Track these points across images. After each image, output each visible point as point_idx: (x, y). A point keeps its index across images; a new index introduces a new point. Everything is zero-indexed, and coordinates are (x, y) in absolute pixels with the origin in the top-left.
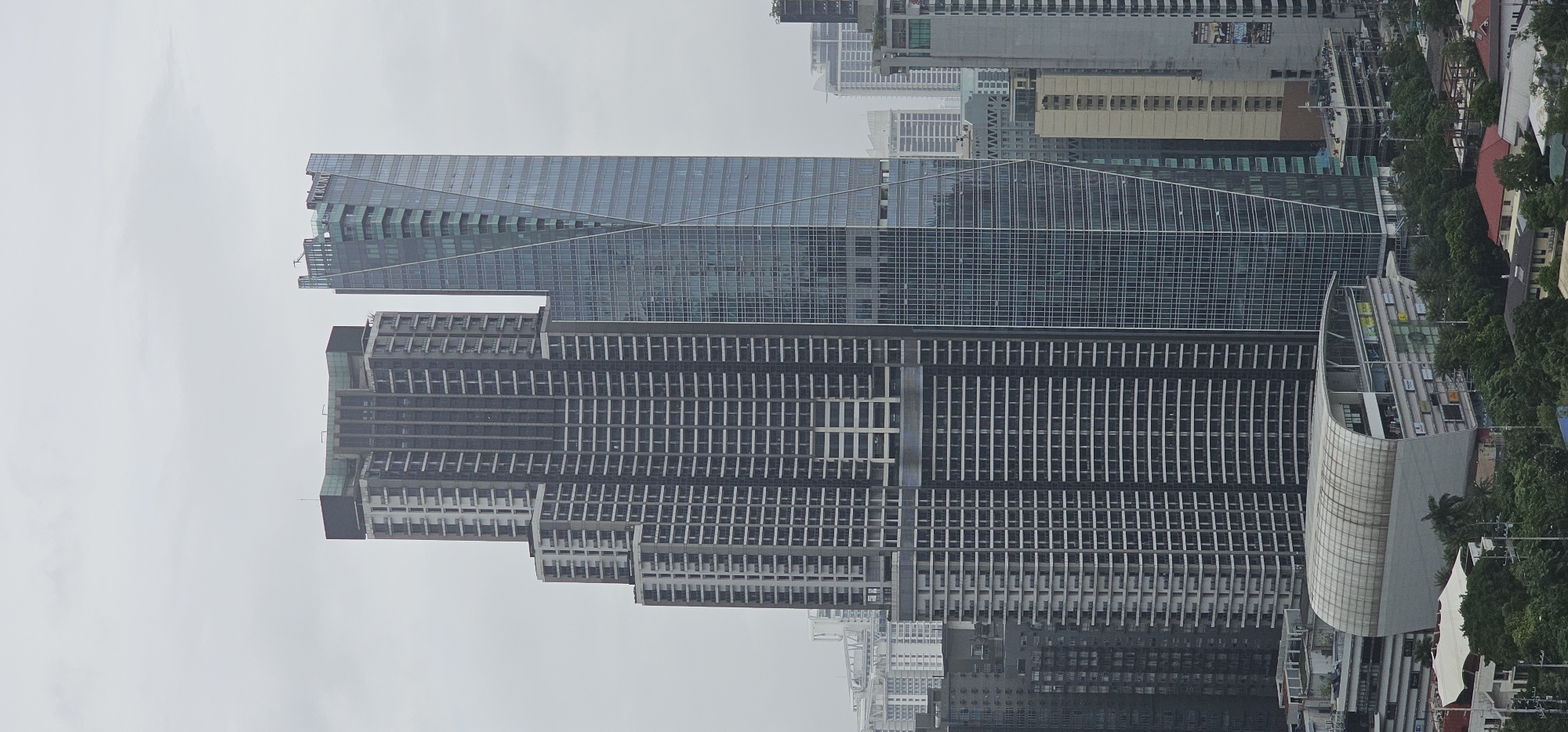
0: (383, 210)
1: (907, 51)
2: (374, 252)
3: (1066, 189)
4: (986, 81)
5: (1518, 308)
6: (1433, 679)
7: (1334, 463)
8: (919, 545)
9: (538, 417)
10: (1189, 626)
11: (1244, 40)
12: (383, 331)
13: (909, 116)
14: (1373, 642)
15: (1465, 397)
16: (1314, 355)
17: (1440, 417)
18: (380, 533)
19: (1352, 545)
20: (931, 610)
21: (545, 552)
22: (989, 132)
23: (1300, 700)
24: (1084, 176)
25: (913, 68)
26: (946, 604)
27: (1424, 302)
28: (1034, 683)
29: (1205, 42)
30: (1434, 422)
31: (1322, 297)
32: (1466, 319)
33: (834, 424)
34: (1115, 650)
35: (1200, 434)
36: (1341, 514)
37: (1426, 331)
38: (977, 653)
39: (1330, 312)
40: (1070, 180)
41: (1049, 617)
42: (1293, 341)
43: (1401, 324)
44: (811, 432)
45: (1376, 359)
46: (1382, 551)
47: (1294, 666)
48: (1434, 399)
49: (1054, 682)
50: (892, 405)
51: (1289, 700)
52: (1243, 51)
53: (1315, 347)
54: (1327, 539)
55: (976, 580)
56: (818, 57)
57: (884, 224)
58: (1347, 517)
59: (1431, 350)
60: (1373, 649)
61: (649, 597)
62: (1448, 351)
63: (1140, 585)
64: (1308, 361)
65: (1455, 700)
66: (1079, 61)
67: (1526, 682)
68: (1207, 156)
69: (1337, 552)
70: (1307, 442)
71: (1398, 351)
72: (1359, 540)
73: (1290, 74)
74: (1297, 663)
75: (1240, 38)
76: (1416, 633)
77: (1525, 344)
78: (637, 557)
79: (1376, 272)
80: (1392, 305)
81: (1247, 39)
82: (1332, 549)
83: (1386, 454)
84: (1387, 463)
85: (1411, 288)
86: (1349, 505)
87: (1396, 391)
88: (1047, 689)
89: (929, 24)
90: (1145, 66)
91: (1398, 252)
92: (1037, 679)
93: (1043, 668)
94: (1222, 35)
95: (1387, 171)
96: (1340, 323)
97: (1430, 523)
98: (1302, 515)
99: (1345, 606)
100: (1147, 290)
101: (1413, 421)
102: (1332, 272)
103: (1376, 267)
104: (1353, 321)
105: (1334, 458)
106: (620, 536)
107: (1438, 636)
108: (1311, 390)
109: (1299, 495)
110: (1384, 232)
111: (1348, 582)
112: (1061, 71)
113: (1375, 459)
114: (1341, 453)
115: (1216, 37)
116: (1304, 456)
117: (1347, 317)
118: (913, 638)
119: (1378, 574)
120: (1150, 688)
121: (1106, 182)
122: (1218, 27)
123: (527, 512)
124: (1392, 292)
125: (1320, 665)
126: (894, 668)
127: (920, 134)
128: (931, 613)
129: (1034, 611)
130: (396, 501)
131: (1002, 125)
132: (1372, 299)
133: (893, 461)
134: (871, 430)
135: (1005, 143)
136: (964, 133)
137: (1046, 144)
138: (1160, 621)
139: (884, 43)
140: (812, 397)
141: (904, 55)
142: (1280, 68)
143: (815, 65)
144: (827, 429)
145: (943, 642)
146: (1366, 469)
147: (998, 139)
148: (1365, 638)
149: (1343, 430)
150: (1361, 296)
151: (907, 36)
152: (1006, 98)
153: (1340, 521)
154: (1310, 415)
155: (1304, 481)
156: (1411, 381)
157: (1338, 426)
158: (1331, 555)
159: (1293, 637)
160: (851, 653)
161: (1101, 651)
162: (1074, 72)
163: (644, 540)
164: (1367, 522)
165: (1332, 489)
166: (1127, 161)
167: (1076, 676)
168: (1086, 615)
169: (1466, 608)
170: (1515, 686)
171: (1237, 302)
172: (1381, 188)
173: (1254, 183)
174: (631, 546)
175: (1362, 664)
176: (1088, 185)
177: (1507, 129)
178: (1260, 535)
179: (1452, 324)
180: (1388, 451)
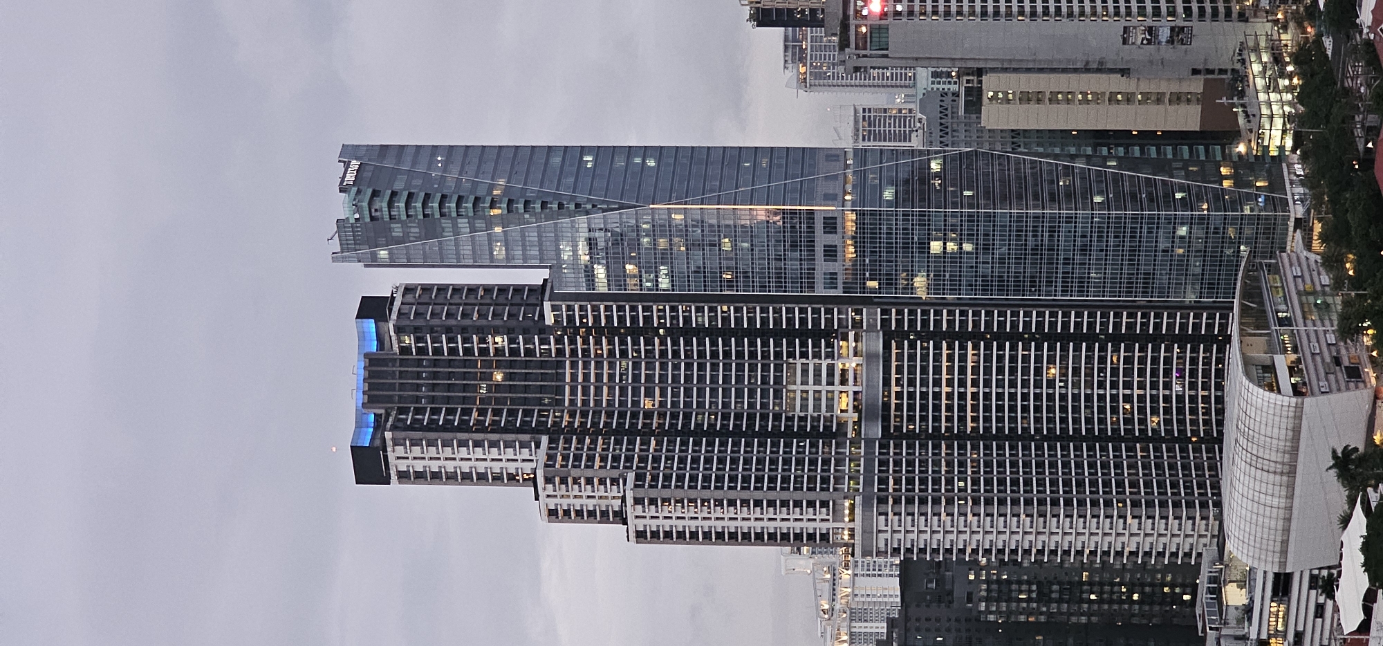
0: (405, 194)
1: (868, 52)
2: (397, 230)
3: (1009, 175)
4: (939, 79)
6: (1336, 609)
7: (1248, 418)
8: (879, 490)
9: (543, 377)
10: (1118, 563)
11: (1168, 42)
12: (405, 301)
13: (870, 109)
14: (1282, 577)
15: (1364, 358)
16: (1230, 321)
17: (1342, 376)
18: (404, 480)
19: (1263, 490)
20: (889, 548)
21: (548, 496)
22: (941, 124)
23: (1217, 629)
24: (1024, 163)
25: (874, 68)
26: (902, 542)
27: (1327, 275)
28: (981, 612)
29: (1133, 43)
30: (1337, 381)
31: (1236, 270)
32: (1365, 290)
33: (804, 383)
34: (1052, 584)
35: (1128, 392)
36: (1254, 463)
37: (1330, 300)
38: (929, 586)
39: (1244, 284)
40: (1012, 166)
41: (994, 554)
42: (1211, 309)
43: (1307, 293)
44: (784, 390)
45: (1286, 325)
46: (1290, 496)
47: (1211, 598)
48: (1337, 361)
49: (998, 612)
50: (855, 366)
51: (1208, 628)
52: (1167, 52)
53: (1231, 314)
54: (1241, 486)
55: (929, 520)
56: (789, 59)
57: (848, 206)
58: (1259, 466)
59: (1335, 317)
60: (1282, 583)
61: (641, 535)
62: (1349, 318)
63: (1074, 526)
64: (1224, 327)
65: (1355, 629)
66: (1021, 61)
68: (1135, 145)
69: (1250, 497)
70: (1223, 398)
71: (1305, 319)
72: (1270, 486)
73: (1210, 72)
74: (1215, 596)
75: (1164, 40)
76: (1320, 569)
78: (629, 501)
79: (1285, 248)
80: (1299, 277)
81: (1171, 41)
82: (1245, 494)
83: (1294, 409)
84: (1295, 417)
85: (1316, 261)
86: (1261, 454)
87: (1303, 353)
88: (992, 618)
89: (887, 29)
90: (1079, 65)
91: (1304, 230)
92: (983, 609)
93: (988, 600)
94: (1148, 37)
95: (1294, 159)
96: (1253, 293)
97: (1333, 472)
98: (1219, 463)
99: (1258, 545)
100: (1080, 264)
101: (1318, 380)
102: (1246, 247)
103: (1286, 243)
104: (1264, 291)
105: (1248, 413)
106: (615, 481)
107: (1340, 573)
109: (1216, 446)
110: (1292, 212)
111: (1260, 523)
112: (1005, 70)
113: (1285, 413)
114: (1253, 409)
115: (1143, 39)
116: (1221, 412)
117: (1260, 288)
118: (874, 572)
119: (1287, 516)
120: (1083, 618)
121: (1045, 167)
122: (1145, 30)
123: (532, 460)
124: (1300, 265)
125: (1234, 596)
126: (857, 599)
127: (879, 126)
128: (889, 551)
129: (980, 549)
130: (416, 451)
131: (952, 118)
132: (1282, 271)
133: (855, 415)
134: (837, 388)
135: (954, 134)
136: (918, 125)
137: (991, 134)
138: (1092, 558)
139: (848, 46)
140: (785, 359)
141: (865, 56)
142: (1201, 67)
143: (787, 65)
144: (798, 387)
145: (900, 576)
146: (1276, 423)
147: (949, 130)
148: (1275, 574)
149: (1256, 388)
150: (1274, 269)
151: (869, 40)
152: (956, 94)
153: (1253, 469)
154: (1226, 375)
155: (1220, 433)
156: (1317, 345)
157: (1251, 385)
158: (1245, 500)
159: (1211, 572)
160: (819, 586)
161: (1039, 584)
162: (1016, 70)
163: (636, 486)
164: (1278, 470)
165: (1245, 441)
166: (1062, 150)
167: (1018, 607)
168: (1027, 552)
169: (1365, 548)
171: (1161, 274)
172: (1289, 173)
173: (1177, 169)
174: (624, 491)
175: (1273, 597)
176: (1029, 171)
178: (1181, 481)
179: (1353, 294)
180: (1296, 407)
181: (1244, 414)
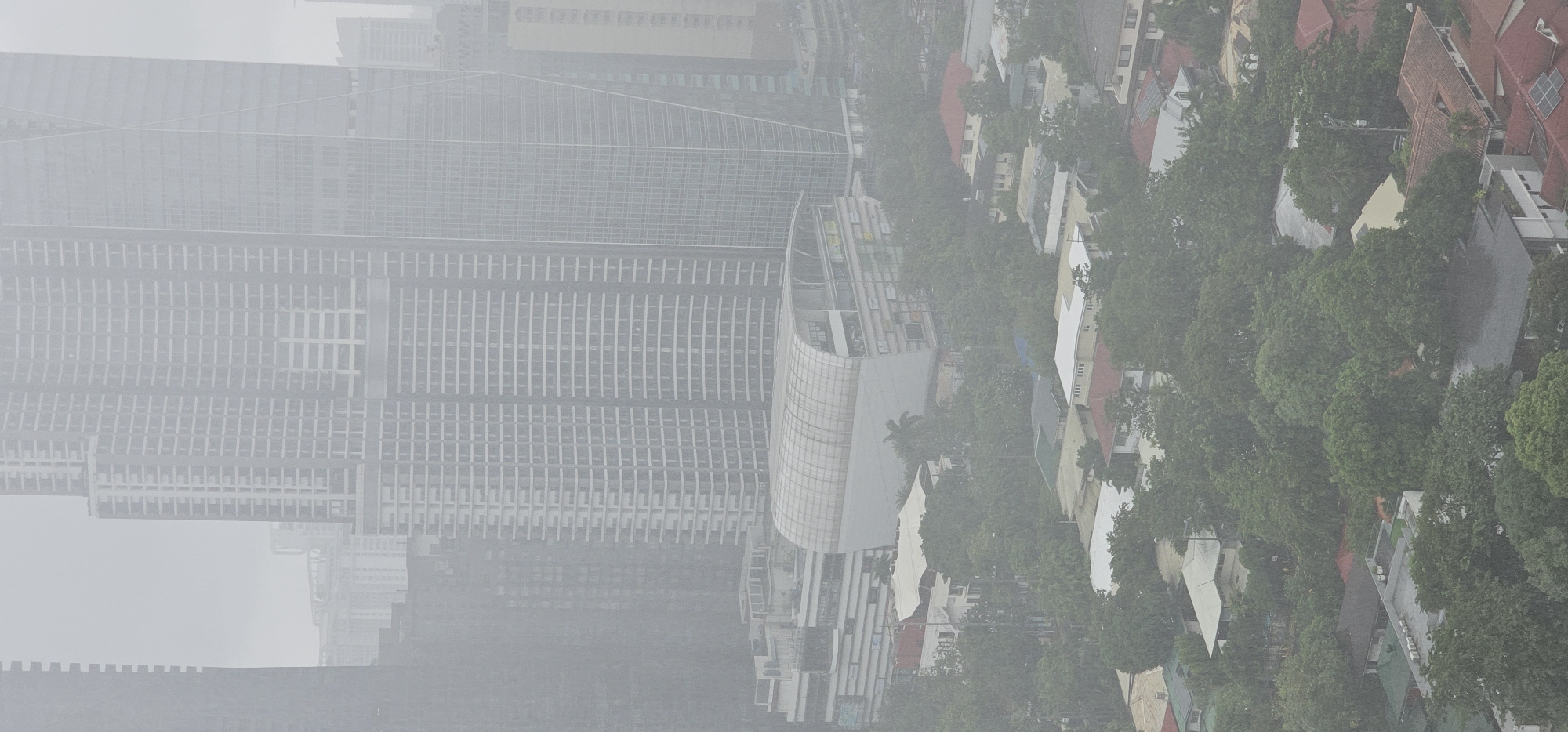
3: (537, 102)
5: (978, 230)
6: (891, 594)
7: (799, 381)
8: (384, 458)
10: (653, 542)
13: (379, 23)
14: (833, 559)
15: (927, 317)
16: (781, 272)
17: (902, 336)
19: (815, 462)
20: (395, 523)
22: (461, 43)
23: (761, 616)
24: (555, 90)
26: (410, 517)
27: (889, 222)
28: (499, 597)
30: (897, 341)
31: (789, 215)
32: (929, 240)
33: (299, 334)
34: (580, 566)
35: (667, 350)
36: (805, 432)
37: (890, 250)
39: (797, 231)
40: (542, 93)
41: (514, 532)
42: (761, 257)
43: (866, 243)
44: (275, 343)
45: (842, 277)
46: (844, 468)
47: (756, 583)
48: (897, 318)
49: (519, 597)
50: (357, 316)
51: (751, 616)
53: (782, 264)
54: (790, 457)
55: (441, 493)
57: (352, 134)
58: (811, 435)
59: (895, 270)
60: (833, 565)
61: (105, 510)
62: (911, 271)
63: (605, 501)
64: (773, 278)
65: (911, 614)
67: (978, 597)
68: (678, 73)
69: (800, 469)
70: (772, 359)
71: (863, 271)
72: (822, 457)
74: (759, 580)
76: (874, 550)
77: (984, 267)
78: (92, 468)
79: (843, 191)
80: (857, 224)
82: (795, 467)
84: (850, 381)
85: (876, 207)
86: (812, 422)
87: (860, 309)
88: (512, 604)
91: (864, 173)
92: (502, 593)
93: (508, 583)
95: (854, 93)
96: (807, 241)
97: (890, 443)
98: (766, 432)
99: (808, 523)
100: (616, 205)
101: (877, 340)
102: (800, 190)
103: (843, 186)
104: (820, 239)
105: (799, 376)
106: (74, 446)
107: (896, 555)
108: (778, 307)
109: (764, 412)
110: (851, 152)
111: (810, 499)
113: (839, 376)
114: (805, 371)
116: (769, 373)
117: (814, 235)
118: (377, 552)
119: (840, 491)
120: (614, 604)
121: (578, 95)
124: (858, 212)
125: (781, 582)
126: (357, 582)
127: (390, 43)
128: (395, 527)
129: (499, 525)
131: (474, 36)
132: (839, 218)
133: (358, 372)
134: (336, 341)
135: (476, 54)
136: (435, 43)
137: (518, 56)
138: (625, 537)
140: (276, 307)
144: (291, 340)
145: (407, 555)
146: (830, 387)
147: (470, 50)
148: (826, 555)
149: (808, 348)
150: (829, 215)
152: (479, 9)
153: (804, 438)
154: (776, 332)
155: (769, 398)
156: (875, 300)
157: (803, 344)
158: (794, 473)
159: (755, 553)
160: (314, 567)
161: (566, 566)
163: (99, 451)
164: (831, 440)
165: (796, 407)
166: (599, 76)
167: (541, 592)
168: (552, 530)
170: (969, 601)
171: (705, 218)
172: (848, 109)
173: (726, 101)
174: (86, 458)
175: (823, 580)
176: (560, 99)
177: (969, 55)
178: (724, 451)
179: (915, 244)
180: (852, 369)
181: (795, 377)
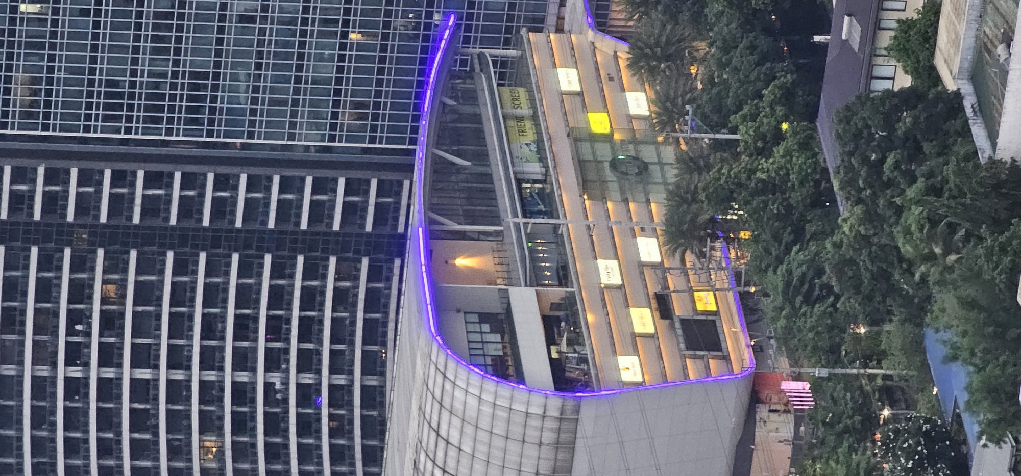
5: (848, 108)
7: (442, 444)
15: (730, 302)
16: (404, 202)
17: (673, 345)
27: (643, 91)
31: (422, 73)
32: (734, 131)
35: (144, 374)
37: (648, 154)
39: (440, 109)
42: (357, 168)
45: (540, 213)
48: (662, 305)
53: (406, 183)
59: (658, 196)
62: (695, 200)
64: (386, 214)
70: (383, 394)
71: (585, 198)
77: (860, 190)
79: (542, 20)
80: (574, 94)
83: (555, 425)
84: (557, 445)
85: (616, 58)
87: (580, 286)
96: (461, 131)
100: (29, 45)
103: (543, 8)
104: (490, 127)
105: (443, 433)
108: (395, 279)
113: (532, 435)
114: (456, 422)
116: (376, 428)
117: (477, 119)
124: (578, 66)
132: (532, 80)
146: (512, 458)
149: (463, 373)
150: (510, 74)
157: (452, 365)
171: (235, 78)
179: (707, 138)
180: (560, 420)
181: (433, 435)
